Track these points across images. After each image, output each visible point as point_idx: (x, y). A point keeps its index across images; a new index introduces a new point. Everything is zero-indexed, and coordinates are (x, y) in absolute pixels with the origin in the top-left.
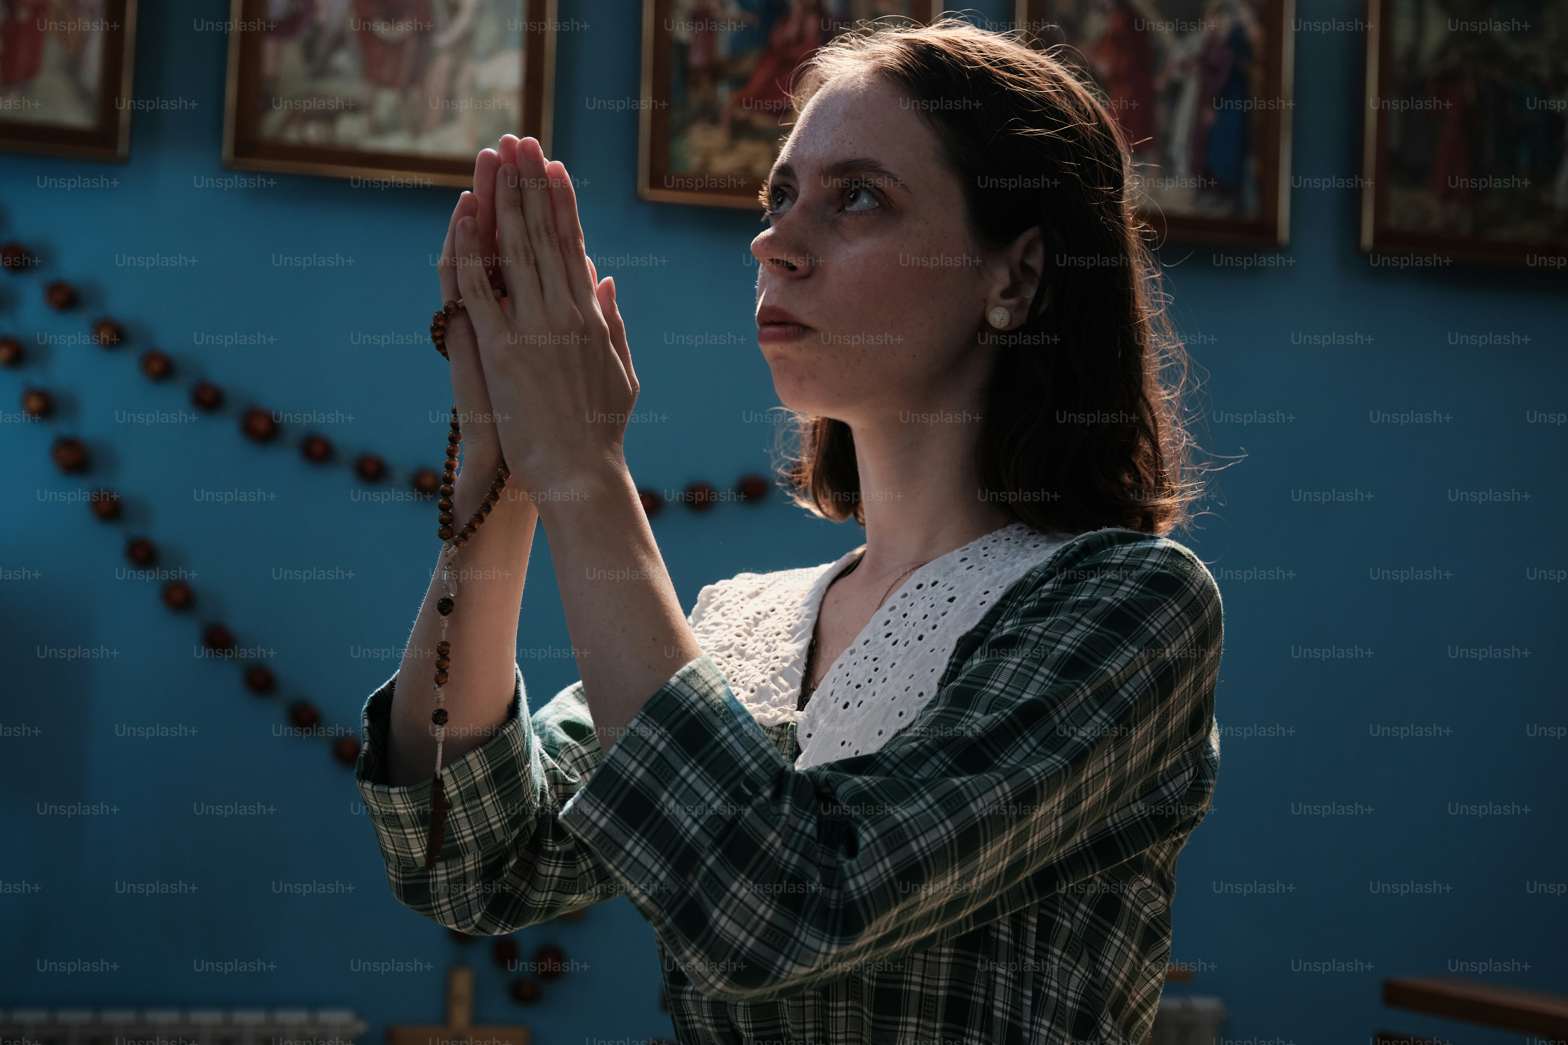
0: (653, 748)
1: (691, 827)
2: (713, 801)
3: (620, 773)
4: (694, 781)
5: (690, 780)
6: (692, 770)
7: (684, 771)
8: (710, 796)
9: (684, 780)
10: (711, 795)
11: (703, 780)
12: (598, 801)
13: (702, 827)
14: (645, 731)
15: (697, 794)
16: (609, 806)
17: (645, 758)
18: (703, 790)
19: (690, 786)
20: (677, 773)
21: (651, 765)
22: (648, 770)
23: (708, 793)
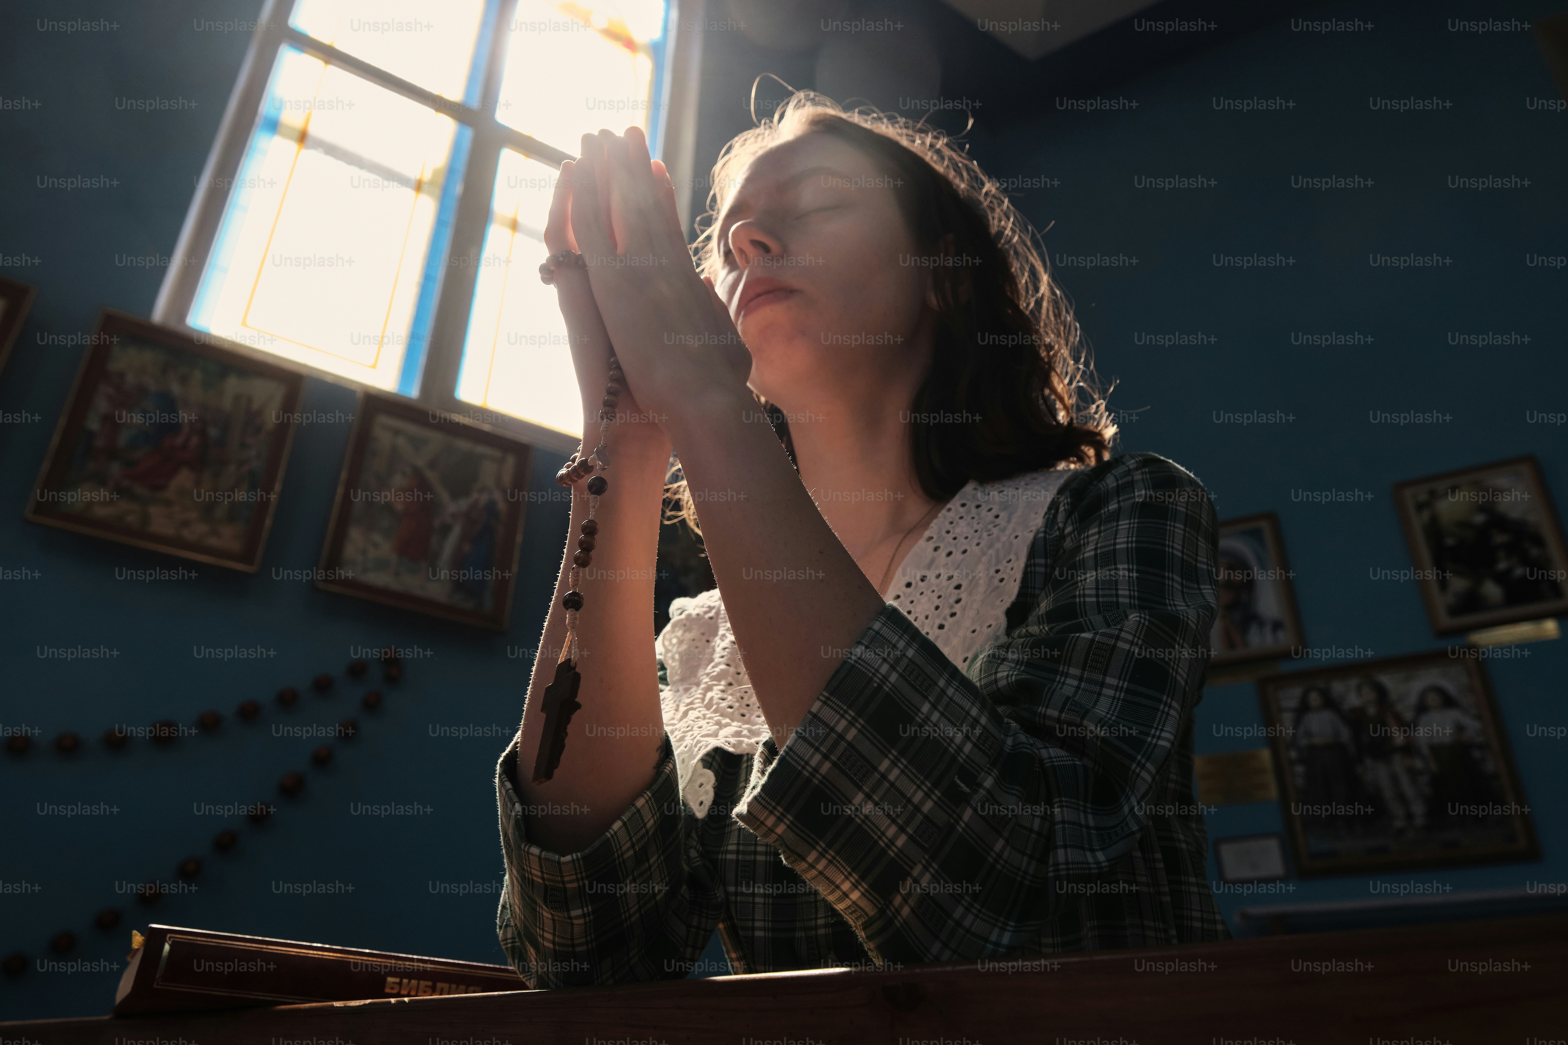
0: (841, 737)
1: (896, 836)
2: (922, 802)
3: (800, 768)
4: (897, 778)
5: (892, 777)
6: (894, 764)
7: (884, 765)
8: (918, 797)
9: (884, 777)
10: (920, 795)
11: (908, 776)
12: (774, 804)
13: (911, 837)
14: (828, 714)
15: (903, 795)
16: (787, 810)
17: (831, 750)
18: (910, 789)
19: (892, 784)
20: (875, 769)
21: (839, 759)
22: (834, 764)
23: (915, 792)
